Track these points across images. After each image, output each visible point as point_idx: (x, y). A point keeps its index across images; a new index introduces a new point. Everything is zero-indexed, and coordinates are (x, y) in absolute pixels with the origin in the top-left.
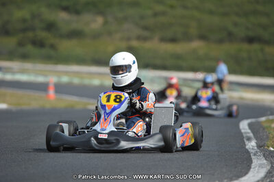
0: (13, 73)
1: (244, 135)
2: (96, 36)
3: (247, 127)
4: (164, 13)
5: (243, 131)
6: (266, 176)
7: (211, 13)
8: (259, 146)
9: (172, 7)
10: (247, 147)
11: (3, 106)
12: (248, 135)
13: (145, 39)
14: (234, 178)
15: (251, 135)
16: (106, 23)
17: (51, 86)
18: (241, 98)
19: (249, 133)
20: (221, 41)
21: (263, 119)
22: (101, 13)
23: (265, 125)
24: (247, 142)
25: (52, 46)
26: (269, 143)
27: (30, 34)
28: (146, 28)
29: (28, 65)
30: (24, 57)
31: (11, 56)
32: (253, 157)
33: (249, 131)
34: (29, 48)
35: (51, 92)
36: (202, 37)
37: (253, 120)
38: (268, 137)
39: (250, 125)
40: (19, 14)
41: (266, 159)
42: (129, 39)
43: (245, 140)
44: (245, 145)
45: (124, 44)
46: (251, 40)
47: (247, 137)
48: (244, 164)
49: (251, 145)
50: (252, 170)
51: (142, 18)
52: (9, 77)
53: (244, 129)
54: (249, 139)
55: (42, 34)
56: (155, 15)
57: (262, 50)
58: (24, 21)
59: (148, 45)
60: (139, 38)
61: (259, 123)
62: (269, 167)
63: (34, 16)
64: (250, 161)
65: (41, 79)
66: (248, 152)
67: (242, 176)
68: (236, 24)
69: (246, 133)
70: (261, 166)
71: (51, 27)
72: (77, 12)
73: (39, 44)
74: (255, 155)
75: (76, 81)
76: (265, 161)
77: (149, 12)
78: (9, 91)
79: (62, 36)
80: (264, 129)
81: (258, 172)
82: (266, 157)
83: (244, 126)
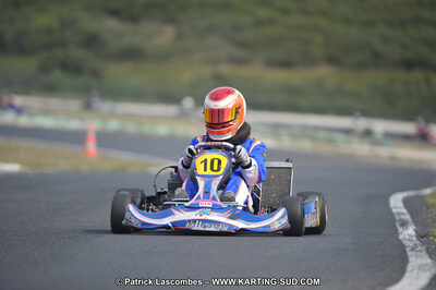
0: (31, 114)
1: (397, 218)
2: (163, 57)
3: (401, 205)
4: (271, 22)
5: (394, 211)
6: (430, 285)
7: (347, 21)
8: (420, 236)
9: (285, 11)
10: (401, 237)
11: (12, 168)
12: (403, 217)
13: (241, 62)
15: (407, 217)
16: (179, 36)
17: (91, 136)
18: (393, 158)
19: (403, 214)
20: (361, 66)
21: (428, 191)
22: (171, 20)
23: (430, 201)
24: (400, 229)
25: (95, 73)
26: (435, 231)
27: (59, 53)
28: (243, 45)
29: (54, 102)
30: (49, 89)
31: (27, 87)
32: (409, 253)
33: (405, 211)
34: (57, 76)
35: (91, 146)
36: (332, 60)
37: (412, 193)
38: (434, 221)
39: (406, 202)
41: (430, 257)
42: (216, 62)
43: (398, 225)
44: (397, 234)
45: (207, 71)
46: (409, 65)
47: (401, 220)
48: (397, 265)
49: (408, 233)
50: (407, 274)
51: (237, 28)
52: (24, 121)
53: (396, 208)
54: (404, 224)
55: (78, 54)
56: (258, 23)
57: (427, 81)
58: (50, 31)
59: (245, 72)
60: (232, 60)
61: (421, 198)
63: (64, 25)
64: (405, 260)
65: (74, 124)
66: (401, 246)
68: (385, 39)
69: (398, 214)
70: (422, 268)
71: (92, 41)
72: (134, 19)
73: (74, 68)
74: (413, 249)
75: (131, 128)
76: (429, 261)
77: (247, 20)
78: (24, 143)
80: (428, 208)
81: (417, 278)
82: (430, 253)
83: (396, 202)
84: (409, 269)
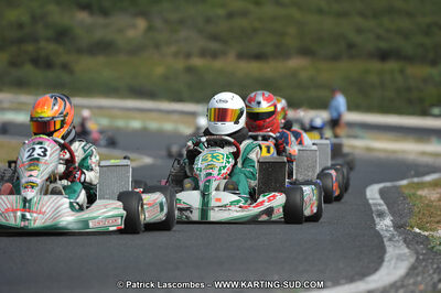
1: (373, 208)
2: (136, 50)
3: (378, 196)
4: (244, 14)
5: (371, 201)
6: (408, 275)
7: (320, 11)
8: (398, 226)
9: (258, 3)
10: (378, 228)
12: (380, 208)
13: (214, 55)
14: (356, 277)
15: (385, 207)
16: (150, 28)
18: (369, 149)
19: (380, 205)
20: (335, 58)
21: (404, 182)
22: (143, 14)
23: (406, 192)
24: (377, 220)
25: (65, 67)
26: (413, 221)
27: (30, 48)
28: (215, 38)
30: (21, 85)
32: (387, 243)
33: (382, 202)
36: (305, 52)
37: (388, 184)
38: (411, 212)
39: (382, 193)
40: (13, 15)
41: (408, 247)
42: (188, 56)
43: (374, 216)
44: (374, 224)
45: (180, 64)
46: (384, 56)
47: (378, 211)
48: (370, 255)
49: (385, 224)
50: (385, 264)
51: (208, 20)
53: (372, 199)
54: (381, 215)
55: (52, 47)
56: (230, 16)
57: (402, 71)
58: (20, 26)
59: (218, 64)
60: (203, 53)
61: (398, 188)
62: (412, 260)
63: (34, 19)
64: (383, 250)
66: (378, 236)
68: (359, 31)
69: (375, 205)
70: (400, 258)
71: (62, 35)
72: (105, 13)
73: (45, 63)
74: (390, 240)
76: (407, 250)
77: (221, 12)
79: (80, 51)
80: (405, 198)
81: (395, 268)
82: (407, 243)
83: (373, 193)
84: (387, 259)
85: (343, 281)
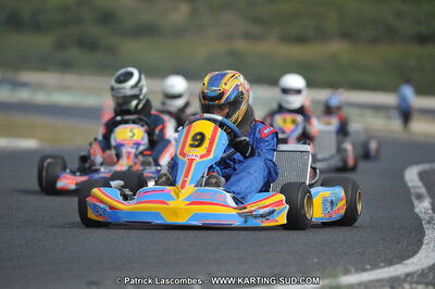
0: (48, 91)
1: (413, 191)
2: (179, 33)
3: (416, 178)
5: (410, 184)
10: (417, 210)
11: (29, 144)
12: (418, 190)
14: (396, 260)
15: (423, 190)
16: (194, 12)
19: (419, 187)
20: (375, 41)
24: (416, 202)
25: (111, 50)
27: (75, 30)
28: (257, 20)
29: (70, 79)
30: (66, 66)
31: (44, 64)
32: (426, 226)
33: (419, 184)
34: (74, 53)
36: (346, 35)
37: (425, 167)
39: (422, 175)
42: (230, 38)
43: (413, 198)
44: (413, 206)
45: (221, 47)
47: (416, 193)
48: (412, 238)
49: (423, 207)
50: (424, 247)
52: (41, 98)
53: (412, 181)
54: (420, 197)
55: (95, 31)
58: (66, 9)
64: (422, 234)
65: (91, 101)
66: (418, 219)
67: (408, 258)
68: (399, 15)
69: (415, 187)
71: (107, 18)
73: (89, 45)
74: (429, 222)
78: (41, 120)
83: (412, 176)
84: (425, 242)
85: (382, 264)
